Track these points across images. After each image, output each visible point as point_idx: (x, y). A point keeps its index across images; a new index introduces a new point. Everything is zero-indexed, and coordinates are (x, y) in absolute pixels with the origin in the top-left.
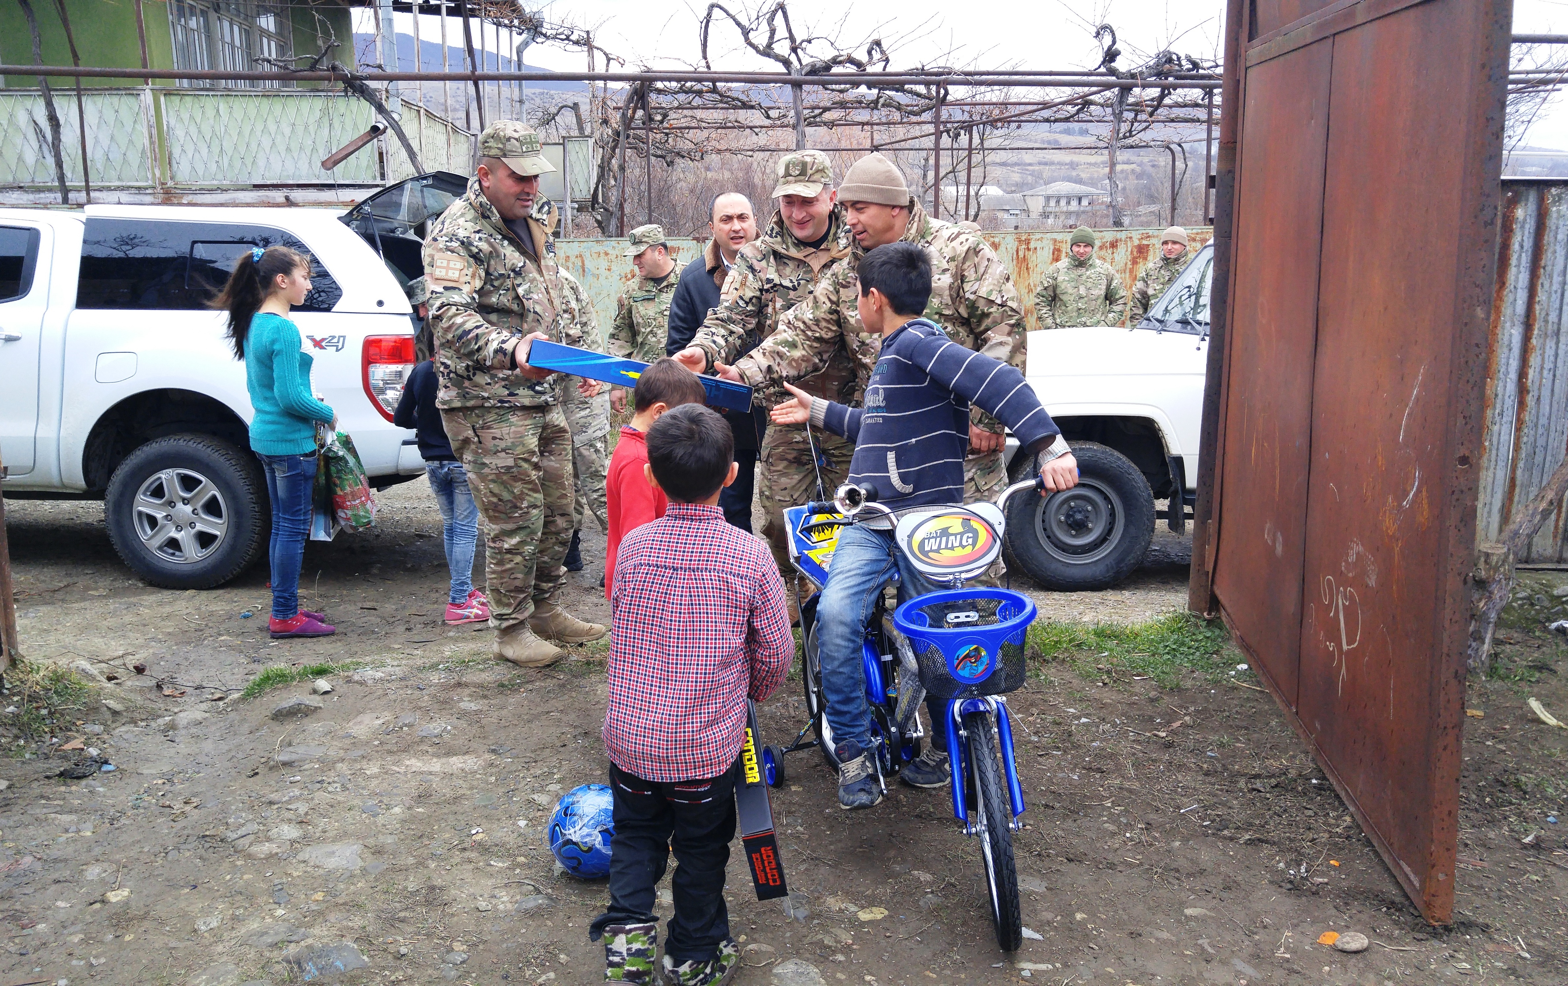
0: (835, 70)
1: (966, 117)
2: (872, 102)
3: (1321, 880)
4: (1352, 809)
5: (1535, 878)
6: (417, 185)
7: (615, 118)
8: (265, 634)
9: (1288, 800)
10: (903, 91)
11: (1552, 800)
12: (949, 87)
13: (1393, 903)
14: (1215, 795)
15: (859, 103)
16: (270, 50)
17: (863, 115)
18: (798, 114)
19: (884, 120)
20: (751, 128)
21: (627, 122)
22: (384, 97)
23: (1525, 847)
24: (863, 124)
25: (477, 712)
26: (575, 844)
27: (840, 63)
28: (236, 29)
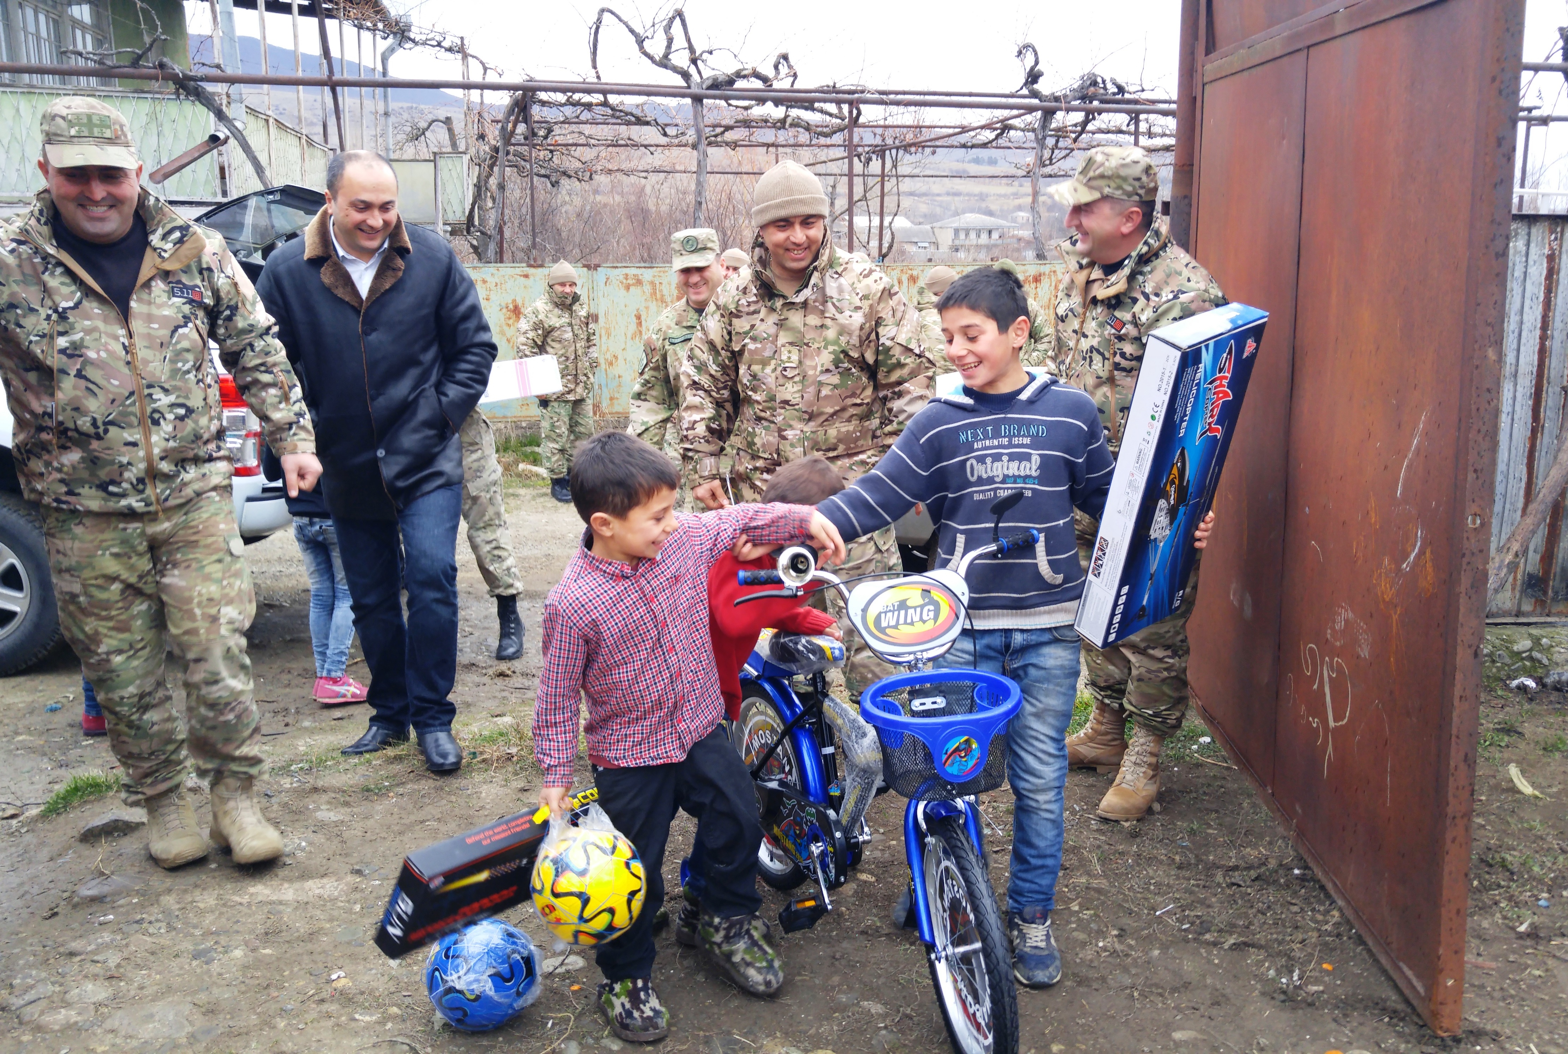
0: (740, 84)
1: (878, 141)
2: (779, 121)
3: (1315, 988)
4: (1341, 903)
5: (1537, 973)
6: (263, 202)
7: (493, 134)
8: (75, 731)
9: (1271, 895)
10: (813, 109)
11: (1540, 881)
12: (862, 106)
13: (1395, 1011)
14: (1192, 893)
15: (765, 122)
16: (85, 42)
17: (768, 135)
18: (699, 132)
19: (792, 141)
20: (646, 146)
21: (507, 137)
22: (225, 102)
23: (1521, 936)
24: (768, 145)
25: (337, 824)
26: (460, 992)
27: (745, 77)
28: (42, 18)
